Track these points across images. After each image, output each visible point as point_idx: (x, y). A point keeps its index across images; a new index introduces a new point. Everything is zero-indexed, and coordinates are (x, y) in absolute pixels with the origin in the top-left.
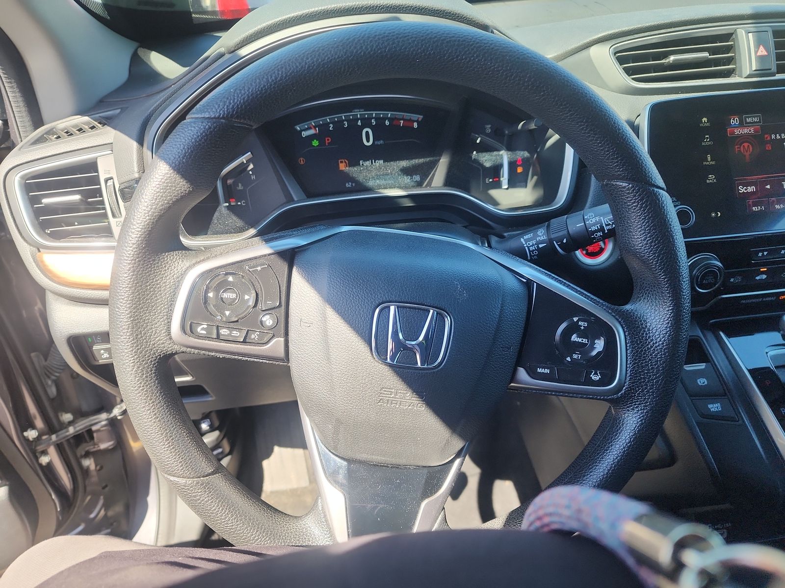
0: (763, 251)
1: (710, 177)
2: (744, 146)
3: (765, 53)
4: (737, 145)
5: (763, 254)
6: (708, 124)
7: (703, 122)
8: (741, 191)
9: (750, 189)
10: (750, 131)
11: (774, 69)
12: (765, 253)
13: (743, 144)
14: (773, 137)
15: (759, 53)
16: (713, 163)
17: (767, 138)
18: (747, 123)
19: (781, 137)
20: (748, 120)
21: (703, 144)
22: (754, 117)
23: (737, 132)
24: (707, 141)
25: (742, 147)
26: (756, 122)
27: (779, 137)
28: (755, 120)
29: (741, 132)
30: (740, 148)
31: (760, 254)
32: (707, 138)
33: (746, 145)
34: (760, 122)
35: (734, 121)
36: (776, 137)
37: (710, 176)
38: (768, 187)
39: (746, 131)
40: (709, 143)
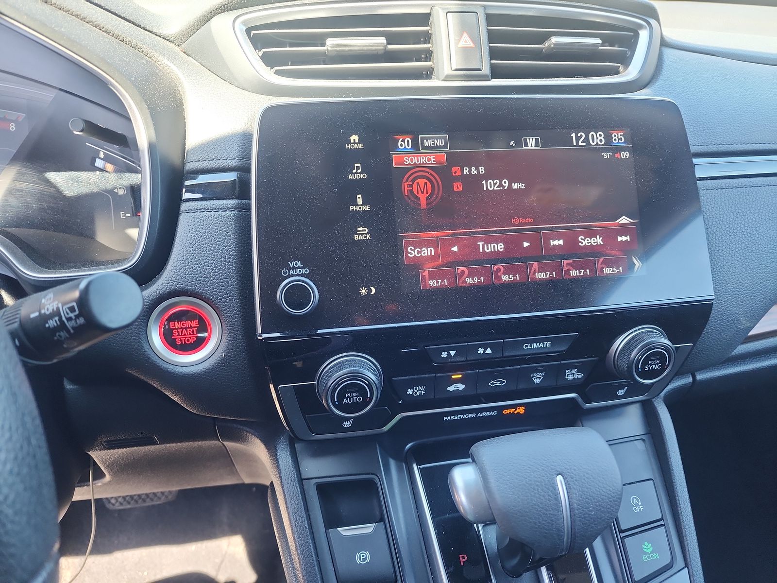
0: (448, 350)
1: (360, 231)
2: (418, 183)
3: (470, 44)
4: (406, 182)
5: (449, 354)
6: (360, 146)
7: (352, 141)
8: (412, 254)
9: (428, 252)
10: (429, 160)
11: (486, 70)
12: (453, 353)
13: (417, 181)
14: (466, 171)
15: (462, 44)
16: (367, 208)
17: (455, 173)
18: (424, 147)
19: (478, 171)
20: (427, 143)
21: (350, 177)
22: (437, 138)
23: (408, 161)
24: (356, 173)
25: (415, 184)
26: (440, 147)
27: (476, 172)
28: (439, 143)
29: (415, 160)
30: (411, 186)
31: (444, 355)
32: (358, 168)
33: (422, 181)
34: (445, 147)
35: (404, 143)
36: (470, 171)
37: (361, 229)
38: (455, 249)
39: (423, 159)
40: (361, 176)
